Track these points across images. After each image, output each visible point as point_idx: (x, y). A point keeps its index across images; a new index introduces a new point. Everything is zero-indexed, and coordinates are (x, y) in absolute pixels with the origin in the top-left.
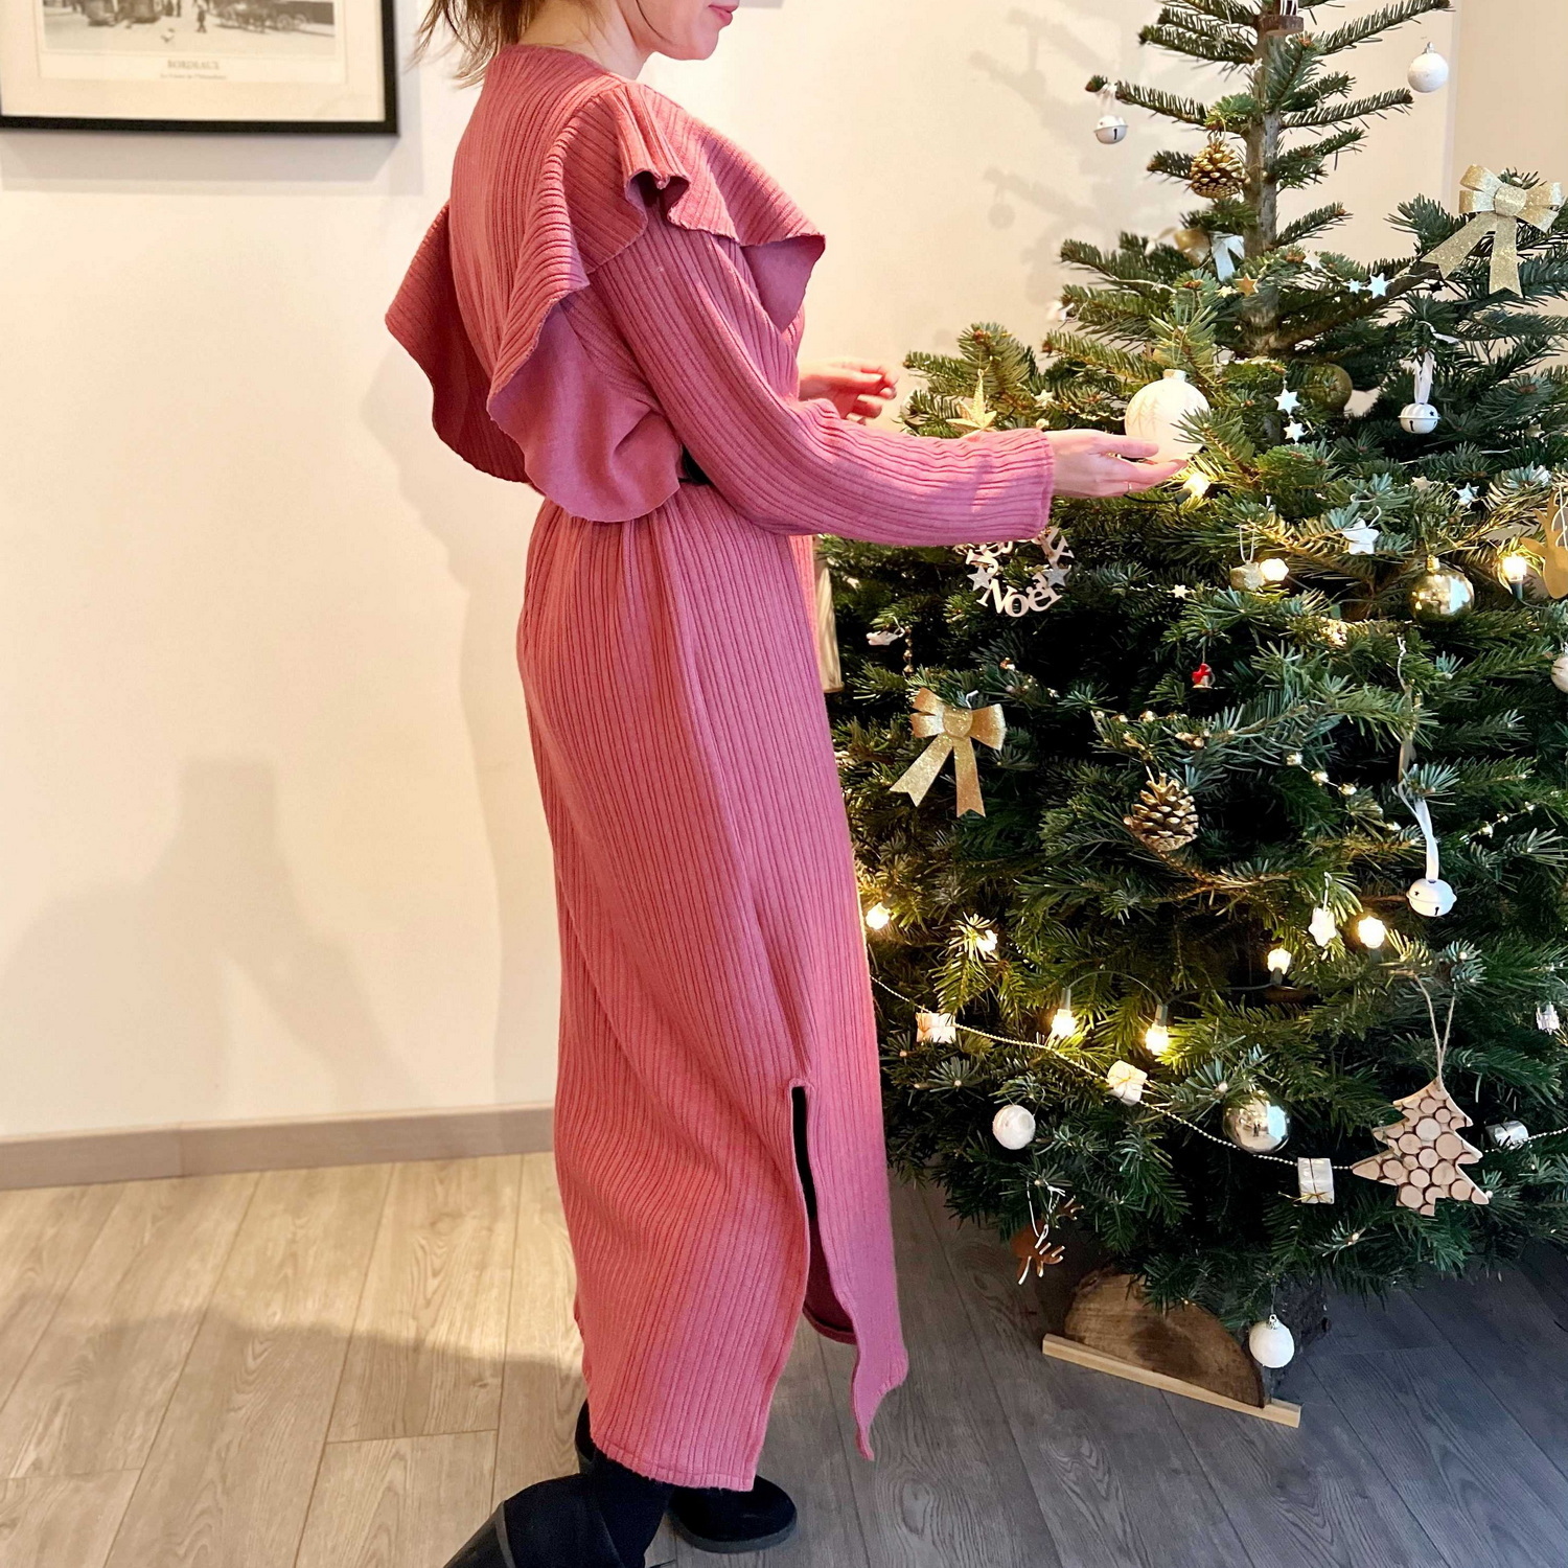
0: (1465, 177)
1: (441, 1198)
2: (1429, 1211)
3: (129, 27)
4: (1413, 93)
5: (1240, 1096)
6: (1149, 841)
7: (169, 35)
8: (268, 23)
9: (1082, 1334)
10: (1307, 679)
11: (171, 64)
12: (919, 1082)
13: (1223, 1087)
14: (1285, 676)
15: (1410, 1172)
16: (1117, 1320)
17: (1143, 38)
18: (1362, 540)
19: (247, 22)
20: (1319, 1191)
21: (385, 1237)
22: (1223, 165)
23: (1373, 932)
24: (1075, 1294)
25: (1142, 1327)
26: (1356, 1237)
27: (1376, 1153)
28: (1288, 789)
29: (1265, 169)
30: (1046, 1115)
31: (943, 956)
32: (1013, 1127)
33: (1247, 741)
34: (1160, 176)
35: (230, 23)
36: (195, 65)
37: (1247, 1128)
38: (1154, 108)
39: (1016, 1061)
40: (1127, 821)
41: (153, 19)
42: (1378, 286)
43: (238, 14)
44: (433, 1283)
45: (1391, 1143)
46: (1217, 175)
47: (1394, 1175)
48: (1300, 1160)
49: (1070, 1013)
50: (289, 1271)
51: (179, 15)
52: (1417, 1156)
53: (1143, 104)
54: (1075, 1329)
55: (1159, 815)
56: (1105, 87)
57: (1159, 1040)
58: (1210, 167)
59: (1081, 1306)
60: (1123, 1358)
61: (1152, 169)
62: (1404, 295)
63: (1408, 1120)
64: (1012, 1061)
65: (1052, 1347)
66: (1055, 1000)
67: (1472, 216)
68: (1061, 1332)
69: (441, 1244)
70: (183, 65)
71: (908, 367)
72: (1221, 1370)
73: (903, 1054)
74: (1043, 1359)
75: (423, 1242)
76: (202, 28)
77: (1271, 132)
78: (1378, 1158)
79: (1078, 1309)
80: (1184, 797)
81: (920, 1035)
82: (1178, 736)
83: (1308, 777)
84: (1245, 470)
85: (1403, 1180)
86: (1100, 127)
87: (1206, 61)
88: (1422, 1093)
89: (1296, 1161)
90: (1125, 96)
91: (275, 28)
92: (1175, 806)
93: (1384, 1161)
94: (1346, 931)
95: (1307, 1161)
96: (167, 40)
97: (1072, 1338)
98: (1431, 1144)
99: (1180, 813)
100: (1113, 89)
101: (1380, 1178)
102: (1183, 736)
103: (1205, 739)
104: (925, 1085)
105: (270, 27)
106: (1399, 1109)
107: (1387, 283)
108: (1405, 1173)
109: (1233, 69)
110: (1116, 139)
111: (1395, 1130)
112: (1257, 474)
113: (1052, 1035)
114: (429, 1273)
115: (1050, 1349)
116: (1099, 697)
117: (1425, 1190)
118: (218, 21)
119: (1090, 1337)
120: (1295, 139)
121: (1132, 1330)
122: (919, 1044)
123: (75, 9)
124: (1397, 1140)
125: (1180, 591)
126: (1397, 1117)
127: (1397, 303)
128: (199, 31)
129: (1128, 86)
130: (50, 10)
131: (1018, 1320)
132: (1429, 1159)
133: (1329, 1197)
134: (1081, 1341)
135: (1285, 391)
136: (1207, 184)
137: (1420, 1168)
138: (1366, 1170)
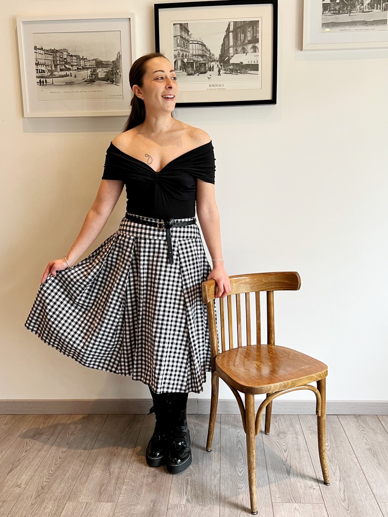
1: (277, 427)
3: (198, 75)
7: (210, 76)
8: (239, 72)
11: (210, 86)
19: (233, 72)
35: (228, 72)
36: (217, 85)
41: (205, 73)
43: (230, 69)
50: (240, 446)
51: (213, 71)
69: (283, 442)
70: (213, 86)
91: (241, 73)
96: (209, 78)
118: (224, 72)
123: (183, 71)
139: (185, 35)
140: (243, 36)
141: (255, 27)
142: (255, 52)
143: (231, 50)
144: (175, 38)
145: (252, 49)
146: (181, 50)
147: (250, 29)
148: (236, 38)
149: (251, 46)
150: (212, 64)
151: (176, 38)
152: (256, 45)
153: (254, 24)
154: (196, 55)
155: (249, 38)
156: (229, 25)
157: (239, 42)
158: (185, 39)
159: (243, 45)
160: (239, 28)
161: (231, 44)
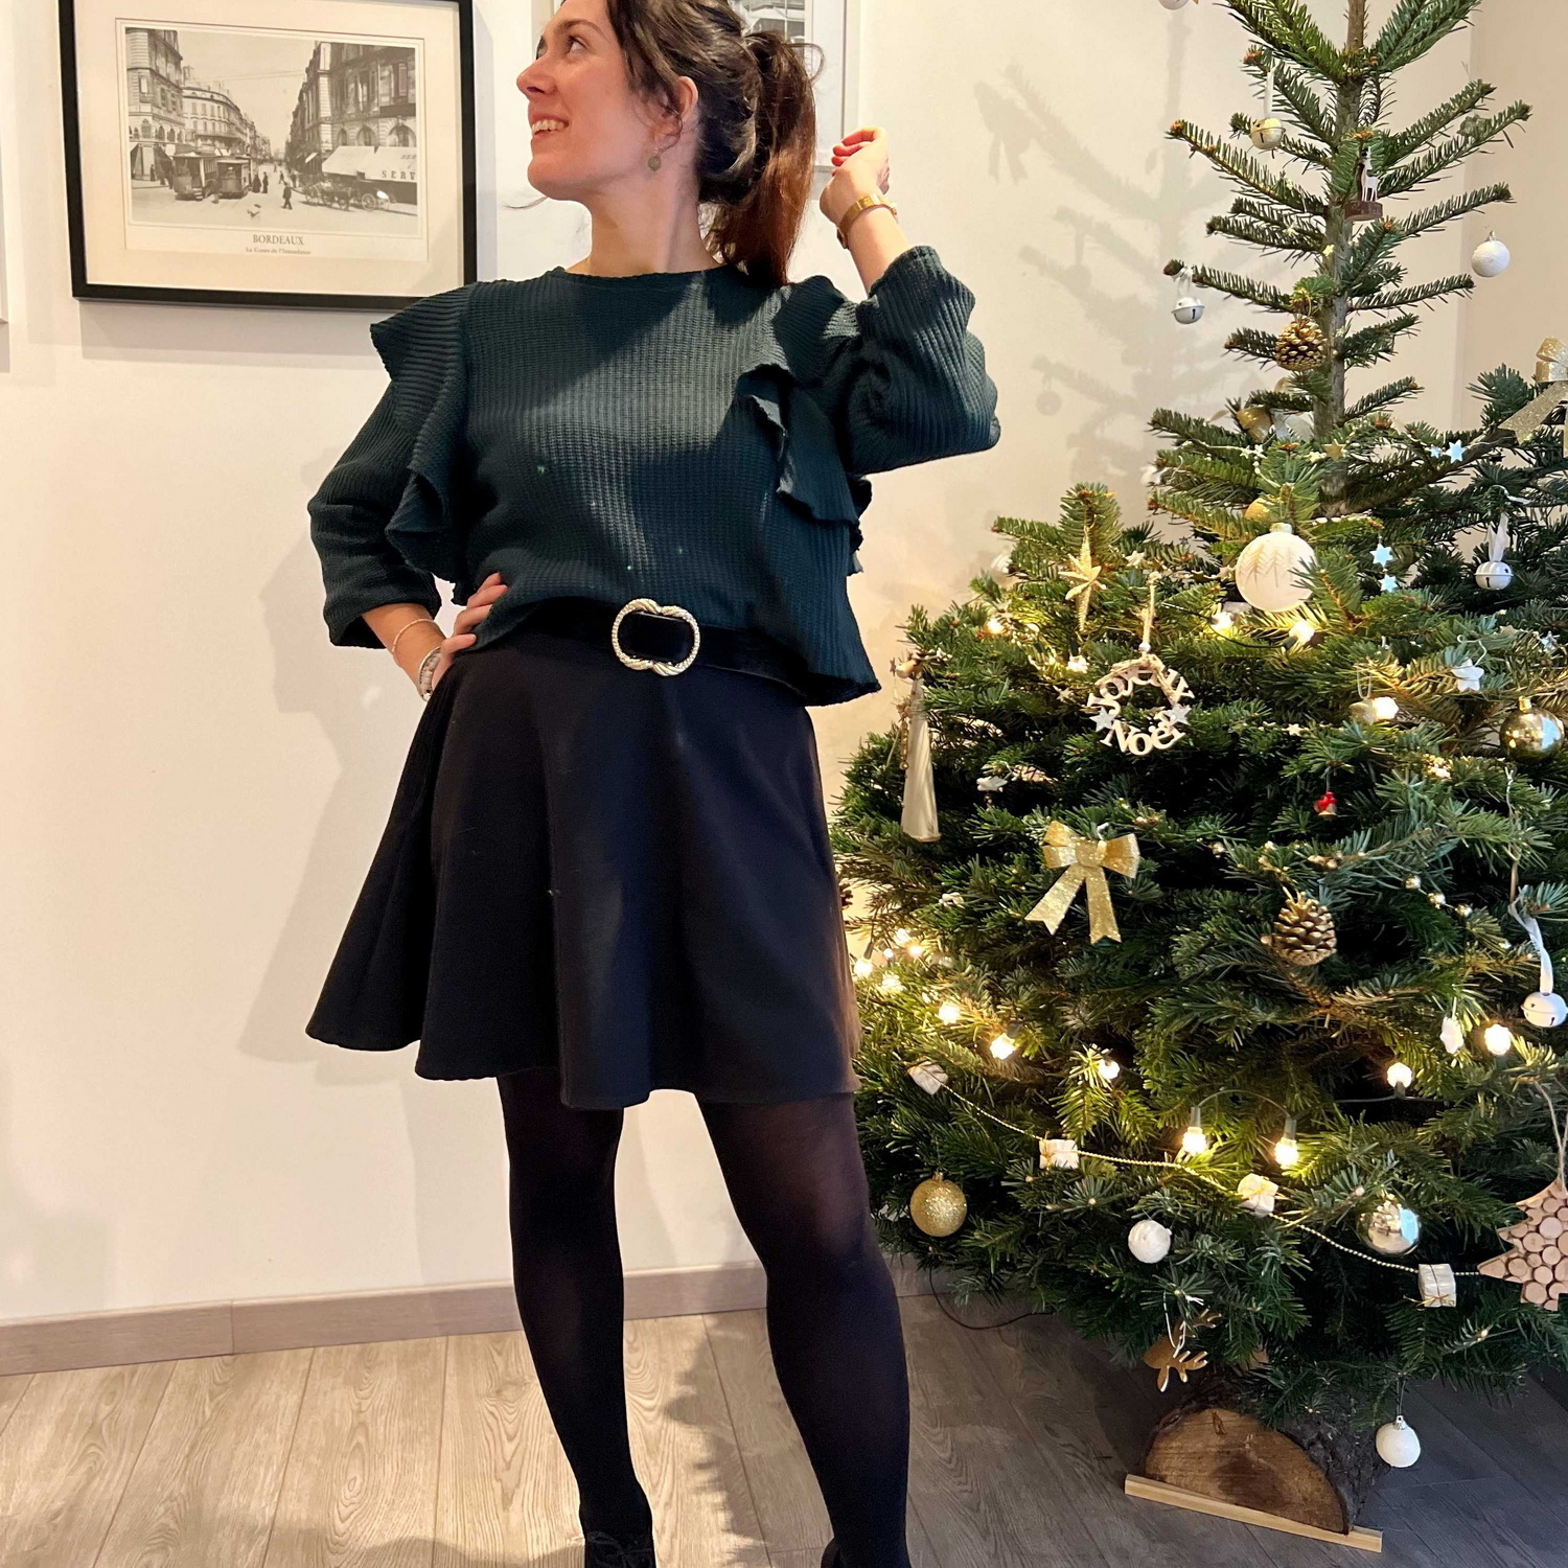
0: (1541, 350)
1: (501, 1368)
2: (1553, 1306)
3: (215, 202)
4: (1475, 278)
5: (1372, 1201)
6: (1292, 955)
7: (255, 209)
8: (352, 201)
9: (1164, 1473)
10: (1431, 804)
12: (1051, 1203)
13: (1360, 1191)
14: (1411, 801)
15: (1534, 1269)
16: (1199, 1457)
17: (1211, 228)
18: (1469, 678)
19: (332, 201)
20: (1443, 1294)
21: (453, 1405)
22: (1310, 339)
23: (1498, 1040)
24: (1156, 1434)
25: (1225, 1462)
26: (1485, 1333)
27: (1501, 1252)
28: (1408, 910)
29: (1335, 348)
30: (1182, 1228)
31: (1063, 1086)
32: (1149, 1241)
33: (1373, 863)
34: (1236, 353)
35: (315, 200)
36: (280, 240)
37: (1381, 1231)
38: (1230, 291)
39: (1149, 1178)
40: (1265, 940)
41: (239, 195)
42: (1456, 452)
43: (323, 192)
44: (509, 1447)
45: (1516, 1242)
46: (1305, 348)
47: (1520, 1273)
48: (1421, 1266)
49: (1200, 1130)
50: (361, 1439)
51: (265, 191)
52: (1541, 1253)
53: (1219, 288)
54: (1157, 1469)
55: (1302, 930)
56: (1183, 270)
57: (1288, 1153)
58: (1298, 341)
59: (1162, 1445)
60: (1207, 1494)
61: (1229, 347)
62: (1474, 463)
63: (1532, 1219)
64: (1144, 1177)
65: (1134, 1486)
66: (1183, 1120)
67: (1545, 385)
68: (1141, 1472)
69: (511, 1410)
70: (268, 239)
71: (998, 531)
72: (1305, 1499)
73: (1029, 1179)
74: (1125, 1499)
75: (493, 1409)
76: (288, 205)
77: (1340, 314)
78: (1503, 1258)
79: (1158, 1449)
80: (1323, 913)
81: (1043, 1162)
82: (1311, 859)
83: (1426, 899)
84: (1350, 617)
85: (1527, 1278)
86: (1179, 307)
87: (1274, 249)
88: (1544, 1193)
89: (1417, 1268)
90: (1202, 279)
91: (359, 207)
92: (1316, 922)
93: (1509, 1260)
94: (1472, 1041)
95: (1428, 1267)
96: (253, 215)
97: (1152, 1477)
98: (1553, 1243)
99: (1322, 928)
100: (1190, 272)
101: (1506, 1277)
102: (1315, 859)
103: (1338, 861)
104: (1056, 1206)
105: (354, 205)
106: (1523, 1209)
107: (1464, 450)
108: (1529, 1270)
109: (1300, 256)
110: (1194, 319)
111: (1520, 1230)
112: (1360, 620)
113: (1181, 1154)
114: (504, 1438)
115: (1132, 1488)
116: (1227, 826)
117: (1548, 1287)
118: (303, 198)
119: (1171, 1475)
120: (1360, 321)
121: (1215, 1466)
122: (1044, 1170)
123: (163, 183)
124: (1521, 1239)
125: (1294, 730)
126: (1520, 1217)
127: (1466, 471)
128: (285, 207)
129: (1204, 269)
130: (138, 183)
131: (1095, 1464)
132: (1551, 1257)
133: (1451, 1300)
134: (1162, 1480)
135: (1380, 546)
136: (1295, 357)
137: (1544, 1264)
138: (1493, 1269)
139: (167, 69)
140: (362, 91)
141: (402, 67)
142: (405, 143)
143: (326, 133)
144: (131, 73)
145: (394, 136)
146: (155, 117)
147: (386, 73)
148: (340, 94)
149: (390, 124)
150: (264, 169)
151: (135, 75)
152: (409, 123)
153: (400, 59)
154: (205, 137)
155: (385, 100)
156: (317, 53)
157: (351, 110)
158: (166, 81)
159: (365, 117)
160: (348, 64)
161: (326, 111)
